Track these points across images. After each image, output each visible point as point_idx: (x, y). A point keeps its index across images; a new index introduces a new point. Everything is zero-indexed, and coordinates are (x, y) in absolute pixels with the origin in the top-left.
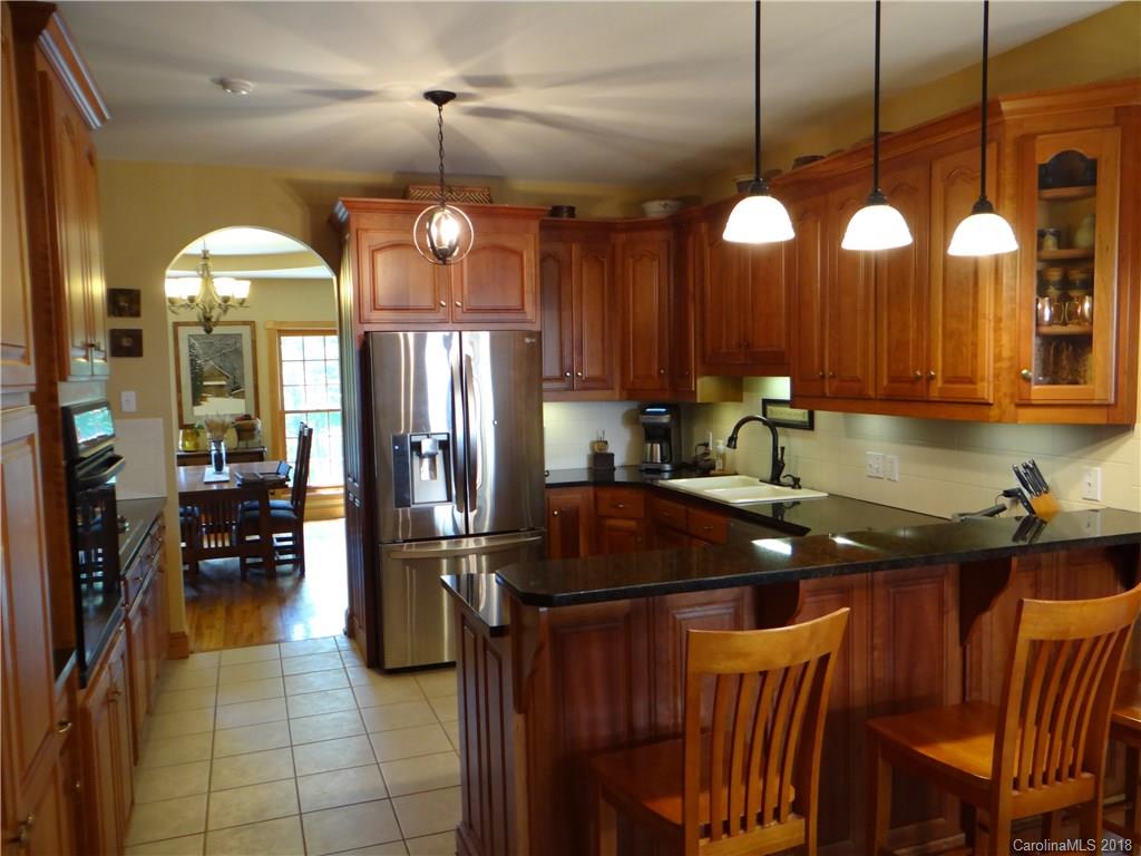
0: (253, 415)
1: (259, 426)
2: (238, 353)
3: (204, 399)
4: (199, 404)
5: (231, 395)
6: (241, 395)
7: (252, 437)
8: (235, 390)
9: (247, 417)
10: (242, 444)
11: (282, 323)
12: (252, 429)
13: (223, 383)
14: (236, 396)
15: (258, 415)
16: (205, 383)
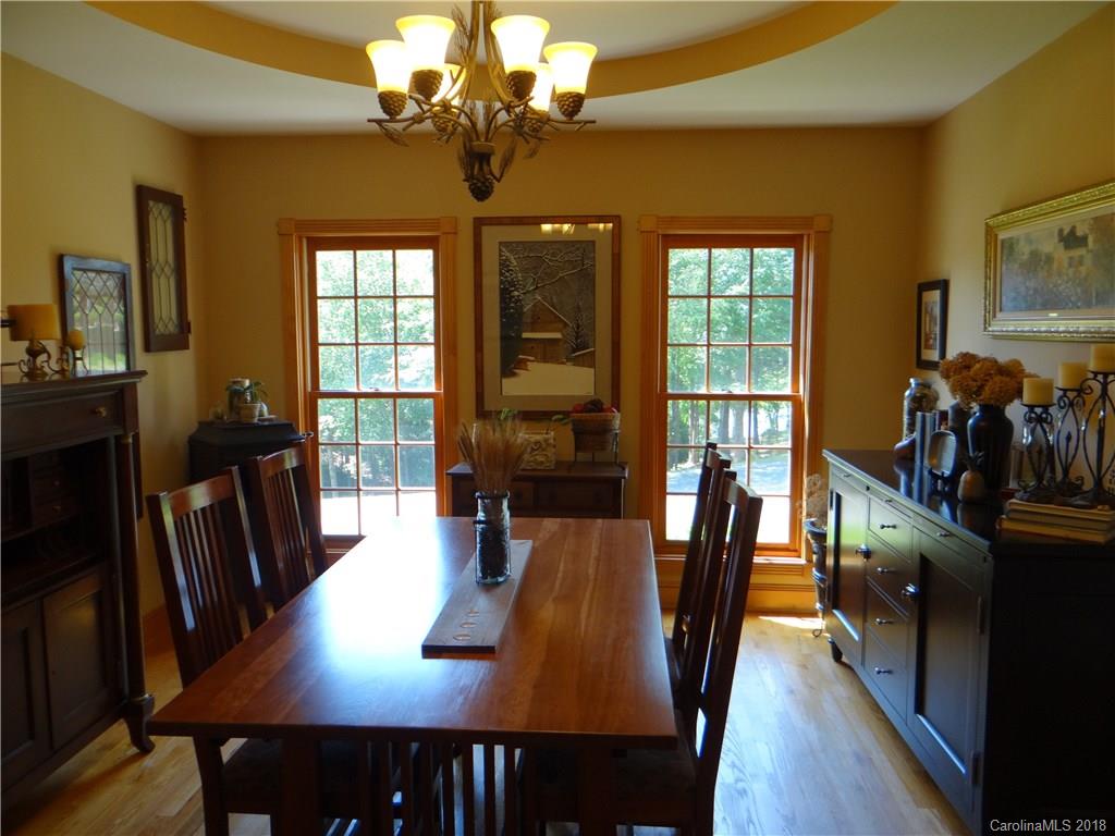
0: (607, 402)
1: (617, 423)
2: (587, 277)
3: (522, 364)
4: (514, 375)
5: (568, 360)
6: (589, 361)
7: (603, 447)
8: (578, 349)
9: (595, 405)
10: (583, 456)
11: (672, 220)
12: (604, 429)
13: (558, 335)
14: (577, 362)
15: (616, 404)
16: (525, 335)
